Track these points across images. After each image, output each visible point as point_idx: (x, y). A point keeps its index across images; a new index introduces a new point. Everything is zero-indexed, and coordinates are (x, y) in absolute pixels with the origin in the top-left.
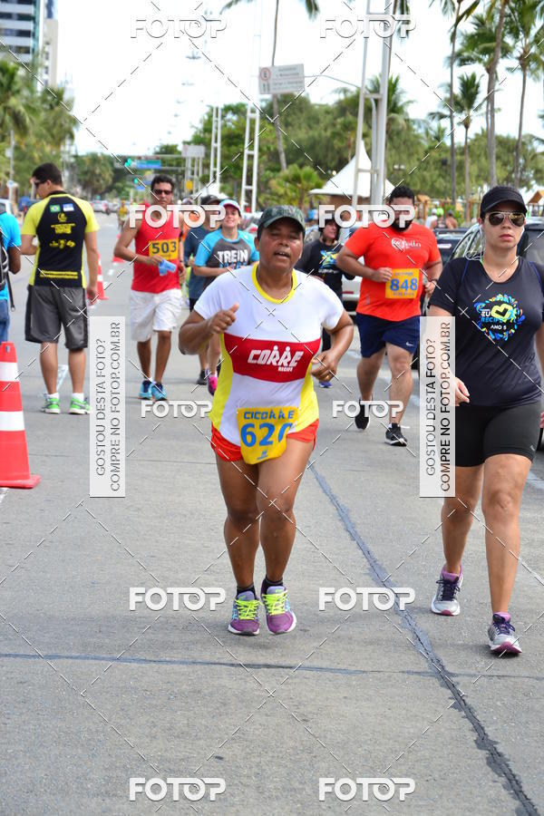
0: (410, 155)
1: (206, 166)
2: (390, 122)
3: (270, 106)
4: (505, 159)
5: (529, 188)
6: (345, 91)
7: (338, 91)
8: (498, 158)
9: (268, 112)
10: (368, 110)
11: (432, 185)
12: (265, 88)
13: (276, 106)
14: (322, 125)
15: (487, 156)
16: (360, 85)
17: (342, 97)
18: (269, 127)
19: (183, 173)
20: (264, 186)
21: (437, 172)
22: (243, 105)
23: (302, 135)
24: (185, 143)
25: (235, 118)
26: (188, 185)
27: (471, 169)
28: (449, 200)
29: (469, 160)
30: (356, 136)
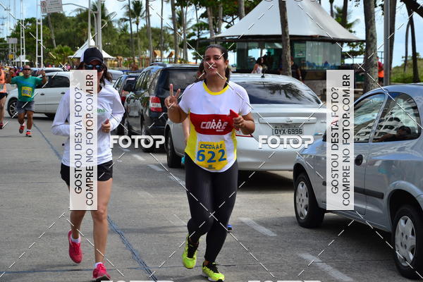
0: (112, 38)
1: (19, 47)
2: (103, 23)
3: (47, 18)
4: (156, 38)
5: (167, 50)
6: (81, 10)
7: (77, 10)
8: (152, 38)
9: (46, 22)
10: (92, 19)
11: (123, 52)
12: (44, 10)
13: (49, 18)
14: (71, 26)
15: (148, 37)
16: (88, 7)
17: (79, 13)
18: (47, 28)
19: (8, 51)
20: (46, 55)
21: (125, 46)
22: (34, 19)
23: (62, 31)
24: (7, 37)
25: (31, 25)
26: (10, 56)
27: (140, 43)
28: (132, 58)
29: (139, 39)
30: (87, 31)
